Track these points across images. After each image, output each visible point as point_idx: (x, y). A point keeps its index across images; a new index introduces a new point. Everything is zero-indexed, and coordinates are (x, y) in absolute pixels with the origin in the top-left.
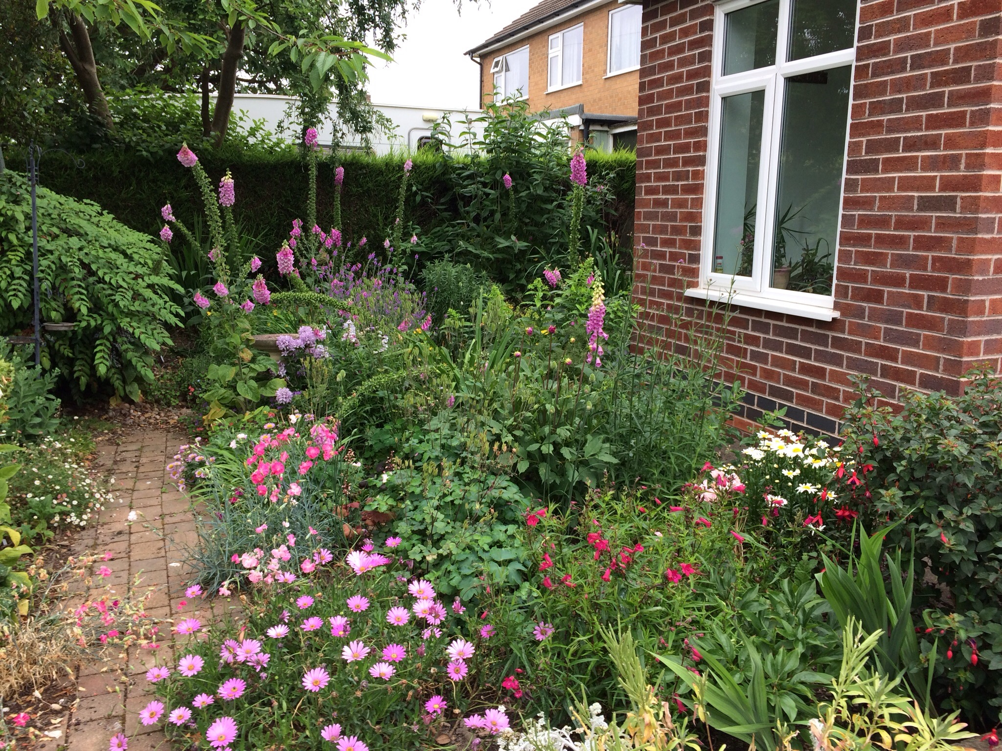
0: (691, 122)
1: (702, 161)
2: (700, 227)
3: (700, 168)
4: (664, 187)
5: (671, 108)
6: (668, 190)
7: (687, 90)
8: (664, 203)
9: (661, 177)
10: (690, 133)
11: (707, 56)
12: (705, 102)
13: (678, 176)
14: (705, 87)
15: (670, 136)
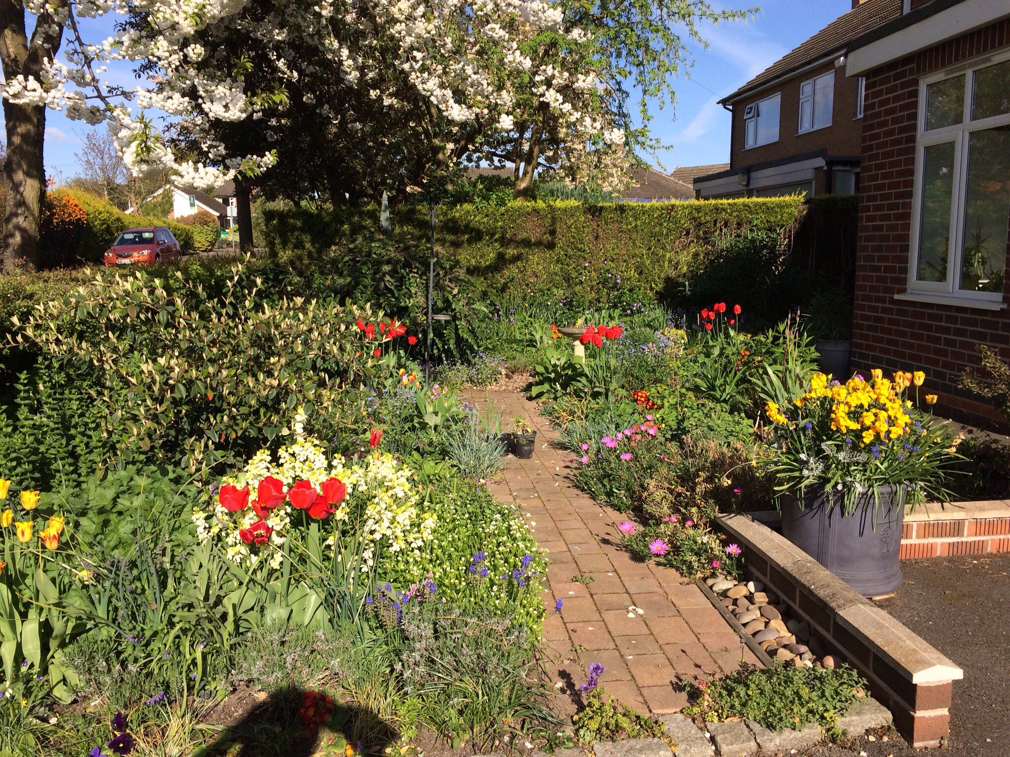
0: (901, 166)
1: (910, 195)
2: (908, 245)
3: (908, 200)
4: (880, 215)
5: (886, 155)
6: (883, 218)
7: (898, 142)
8: (880, 228)
9: (877, 208)
10: (900, 174)
11: (914, 116)
12: (913, 150)
13: (891, 207)
14: (913, 139)
15: (884, 176)
